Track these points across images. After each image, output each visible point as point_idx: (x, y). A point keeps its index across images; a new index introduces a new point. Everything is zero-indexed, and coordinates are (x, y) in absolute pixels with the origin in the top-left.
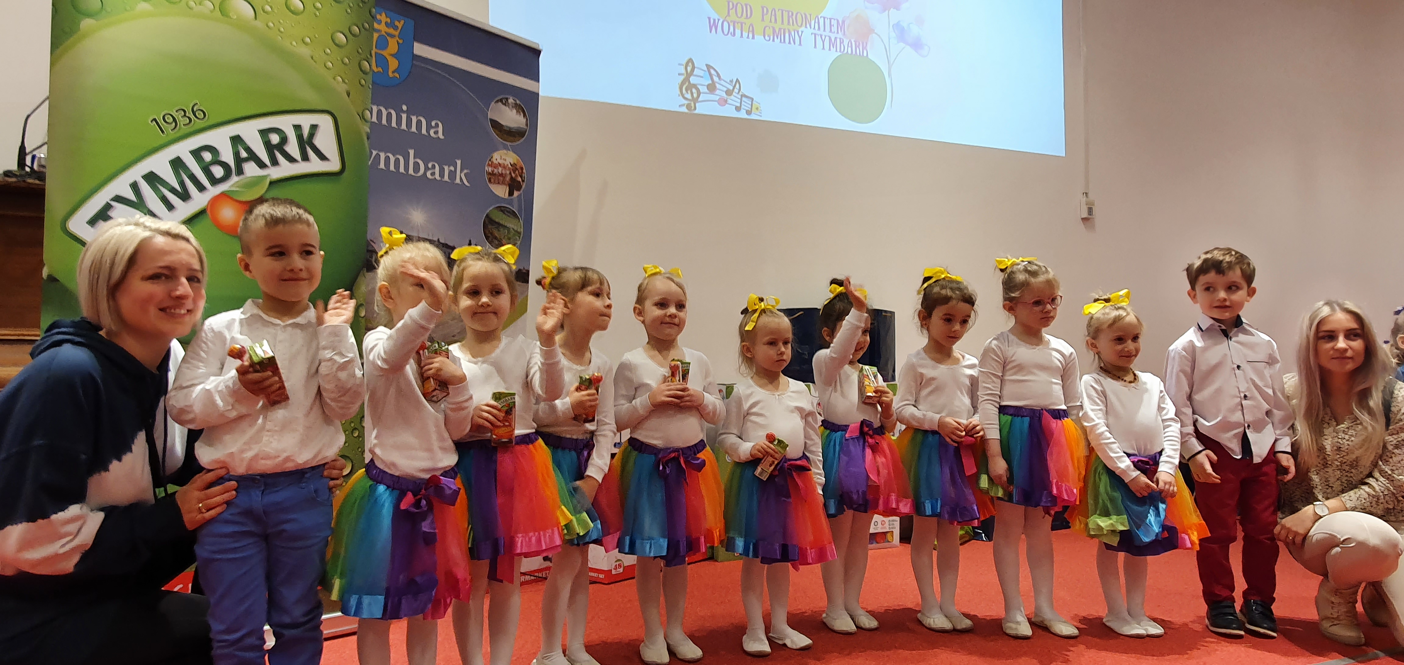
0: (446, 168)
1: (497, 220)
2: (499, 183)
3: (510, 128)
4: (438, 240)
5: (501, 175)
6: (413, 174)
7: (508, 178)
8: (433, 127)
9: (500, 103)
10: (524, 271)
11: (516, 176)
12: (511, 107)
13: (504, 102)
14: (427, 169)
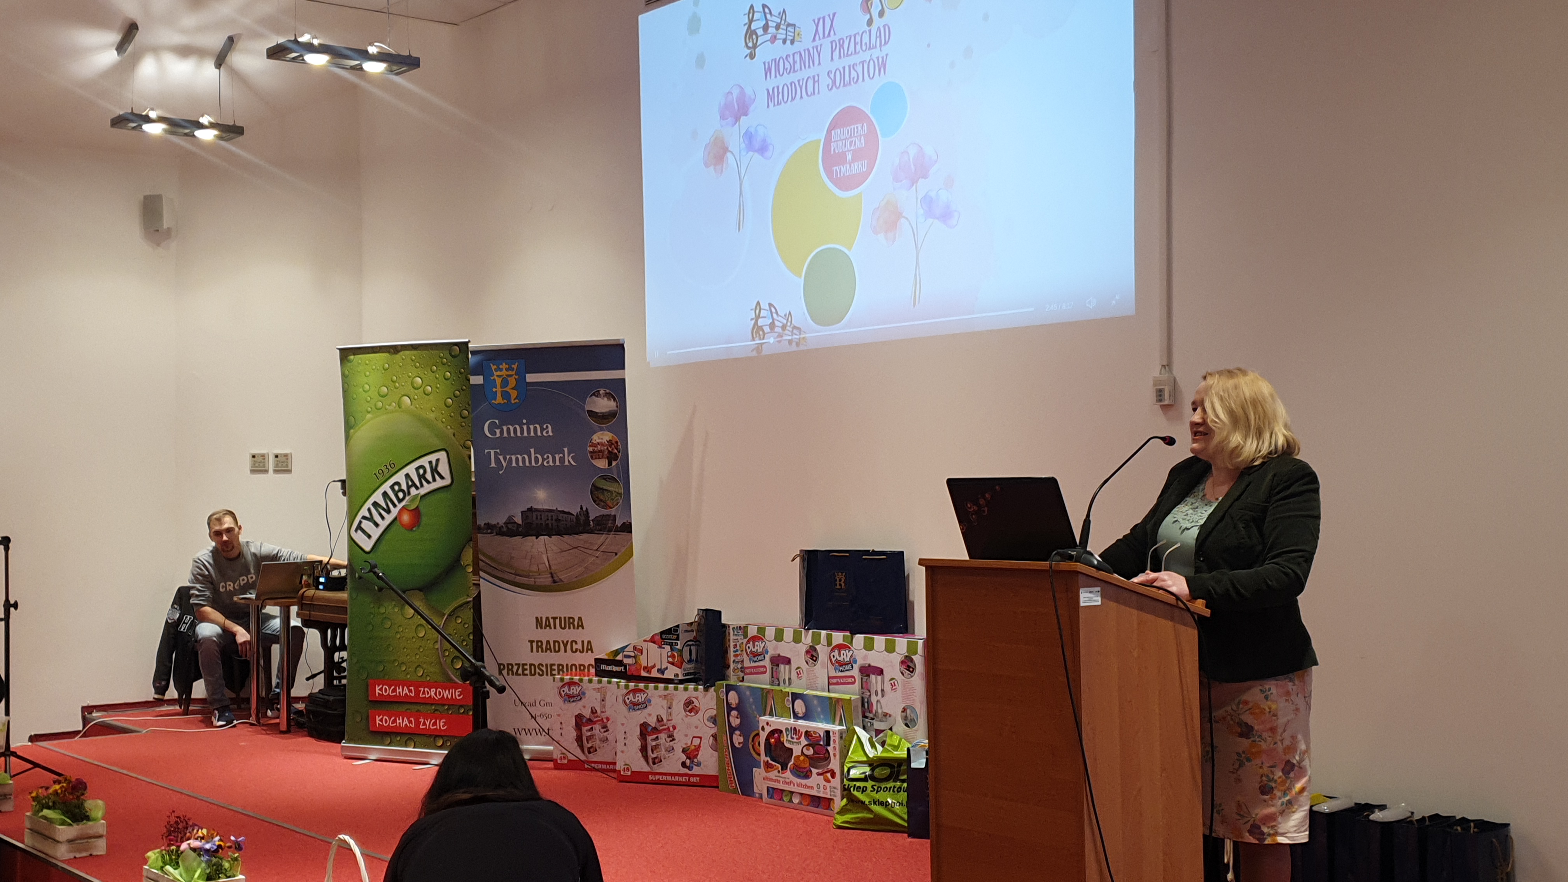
0: (557, 457)
1: (601, 487)
2: (599, 458)
3: (604, 413)
4: (557, 508)
5: (601, 451)
6: (534, 465)
7: (606, 453)
8: (545, 429)
9: (593, 396)
10: (628, 524)
11: (612, 449)
12: (602, 396)
13: (596, 394)
14: (544, 460)
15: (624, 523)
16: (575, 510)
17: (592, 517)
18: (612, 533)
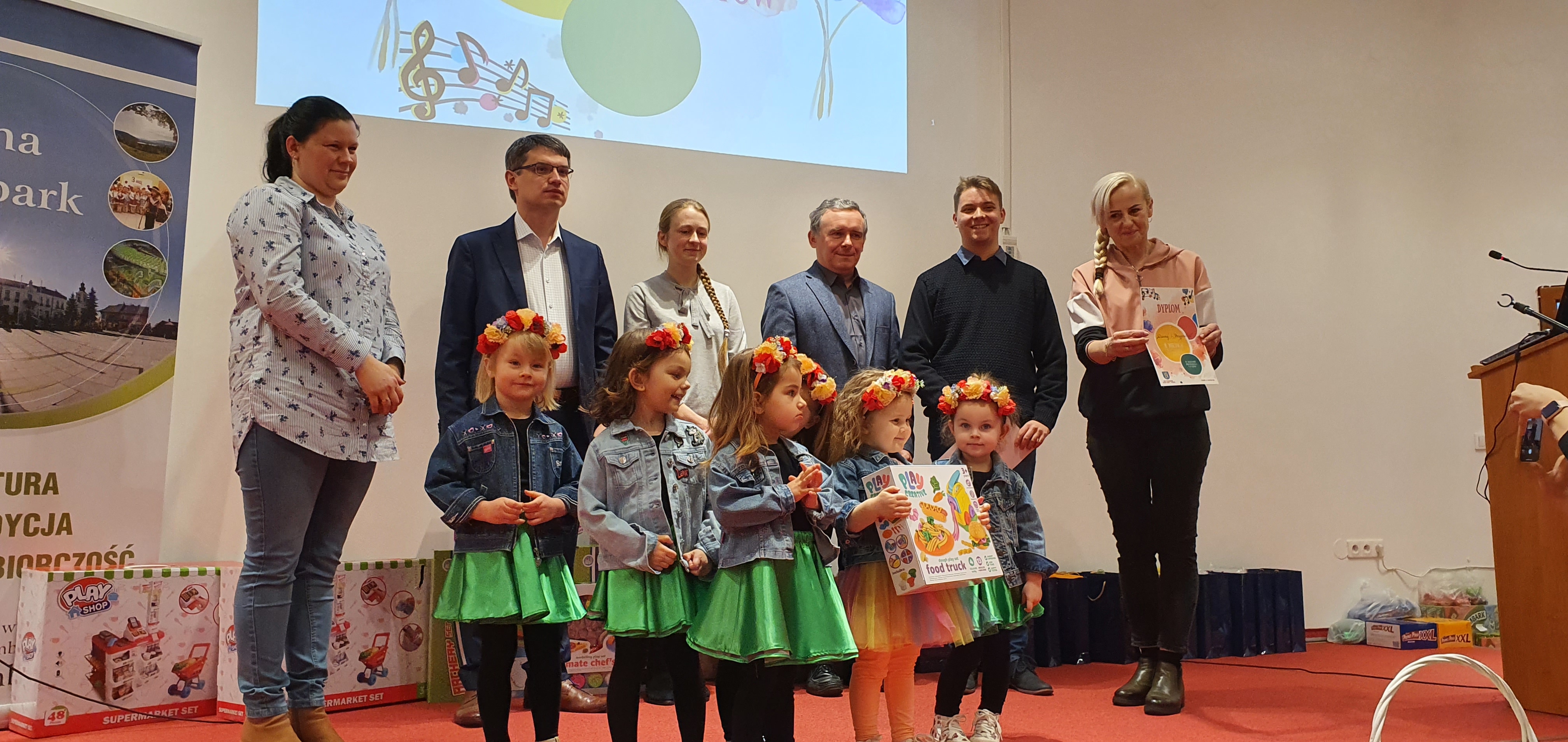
0: (44, 192)
1: (127, 259)
2: (129, 212)
3: (148, 142)
4: (31, 282)
5: (134, 202)
7: (144, 206)
8: (24, 142)
9: (131, 110)
10: (172, 324)
11: (158, 202)
12: (149, 115)
13: (139, 109)
14: (13, 193)
15: (163, 322)
16: (69, 290)
17: (101, 306)
18: (138, 336)
